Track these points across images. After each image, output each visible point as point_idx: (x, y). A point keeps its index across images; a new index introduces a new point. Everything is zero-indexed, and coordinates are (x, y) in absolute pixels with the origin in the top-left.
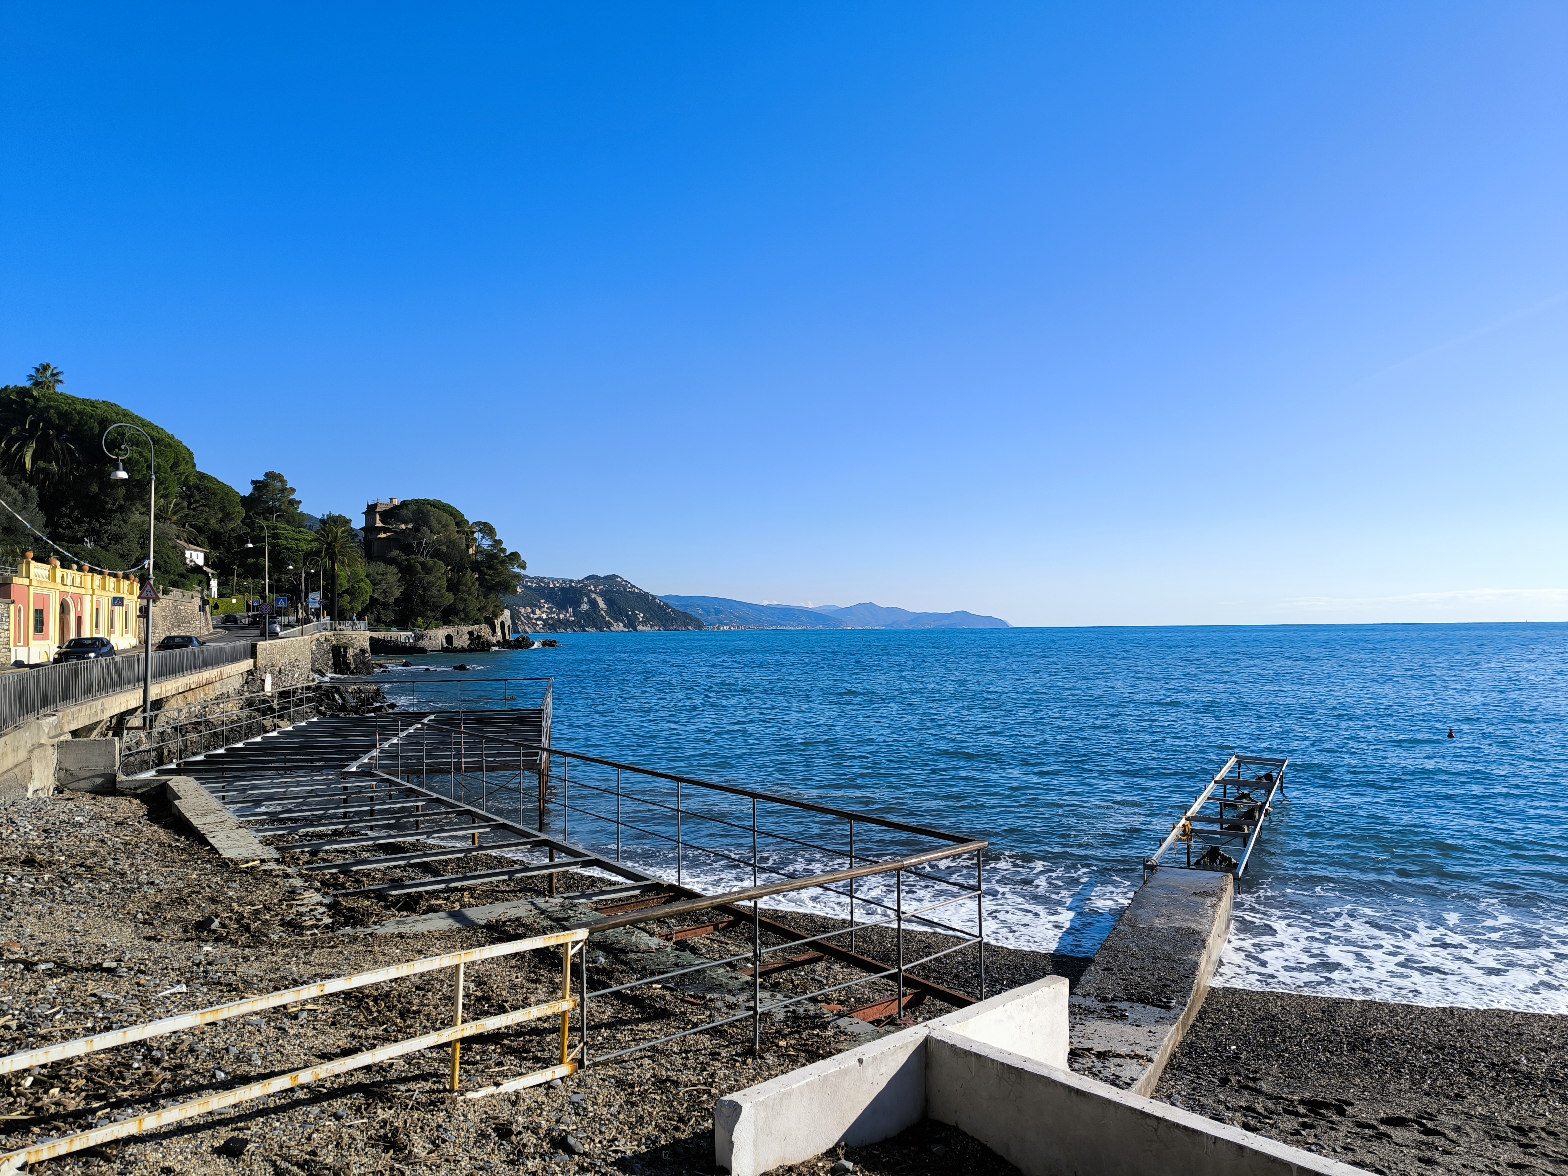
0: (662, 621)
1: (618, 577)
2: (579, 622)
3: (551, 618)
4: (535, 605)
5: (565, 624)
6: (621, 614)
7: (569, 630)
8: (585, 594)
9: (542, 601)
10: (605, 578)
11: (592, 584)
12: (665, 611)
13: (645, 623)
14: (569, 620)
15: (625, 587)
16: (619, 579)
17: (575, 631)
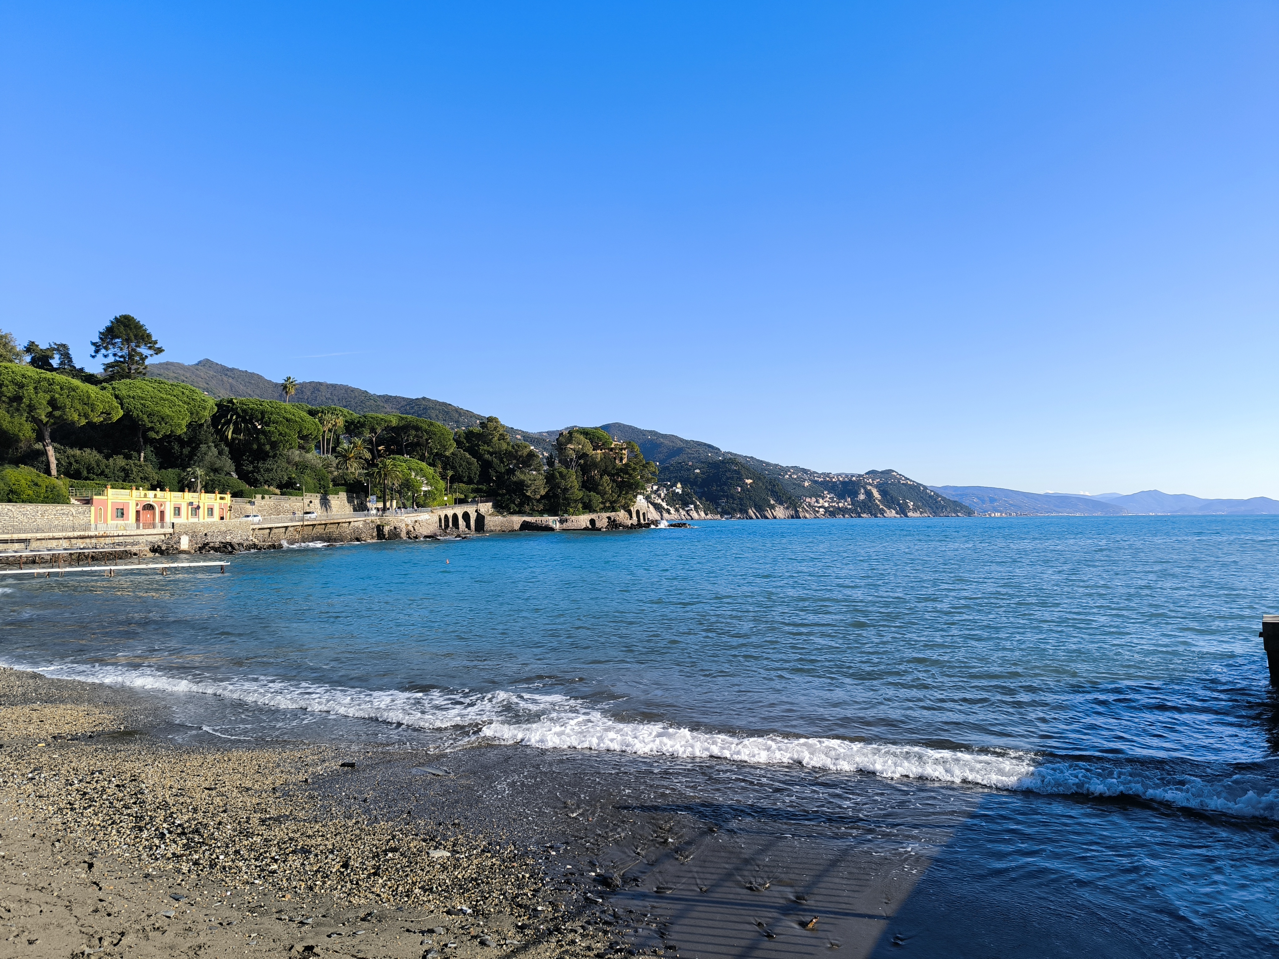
0: (932, 508)
1: (893, 471)
2: (856, 510)
3: (832, 506)
4: (818, 496)
5: (843, 511)
6: (893, 502)
7: (847, 516)
8: (862, 486)
9: (825, 492)
10: (882, 472)
11: (871, 477)
12: (935, 500)
13: (915, 510)
14: (847, 508)
15: (899, 480)
16: (894, 473)
17: (852, 517)
